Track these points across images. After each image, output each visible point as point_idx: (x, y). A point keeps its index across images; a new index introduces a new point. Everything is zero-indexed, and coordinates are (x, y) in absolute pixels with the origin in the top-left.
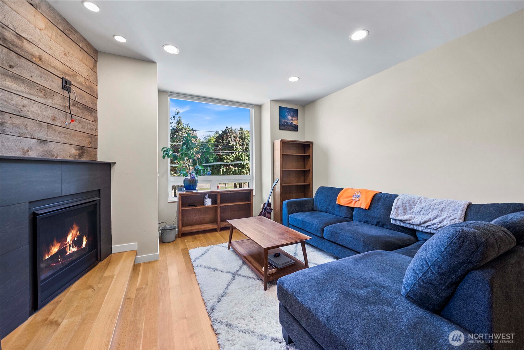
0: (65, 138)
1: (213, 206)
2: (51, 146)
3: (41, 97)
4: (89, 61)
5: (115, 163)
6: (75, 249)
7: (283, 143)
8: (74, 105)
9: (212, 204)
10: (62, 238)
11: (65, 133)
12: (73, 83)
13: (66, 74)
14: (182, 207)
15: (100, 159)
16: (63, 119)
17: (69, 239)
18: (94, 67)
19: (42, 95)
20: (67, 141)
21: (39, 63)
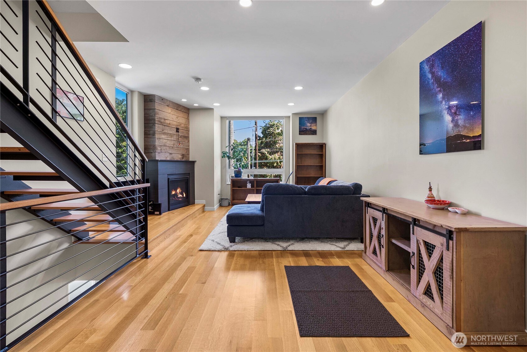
0: (177, 151)
1: (252, 188)
2: (173, 155)
3: (170, 138)
4: (185, 115)
5: (196, 161)
6: (181, 196)
7: (297, 145)
8: (180, 137)
9: (251, 187)
10: (176, 190)
11: (177, 150)
12: (180, 128)
13: (177, 126)
14: (233, 188)
15: (191, 160)
16: (176, 144)
17: (178, 191)
18: (188, 118)
19: (170, 137)
20: (178, 153)
21: (170, 126)
